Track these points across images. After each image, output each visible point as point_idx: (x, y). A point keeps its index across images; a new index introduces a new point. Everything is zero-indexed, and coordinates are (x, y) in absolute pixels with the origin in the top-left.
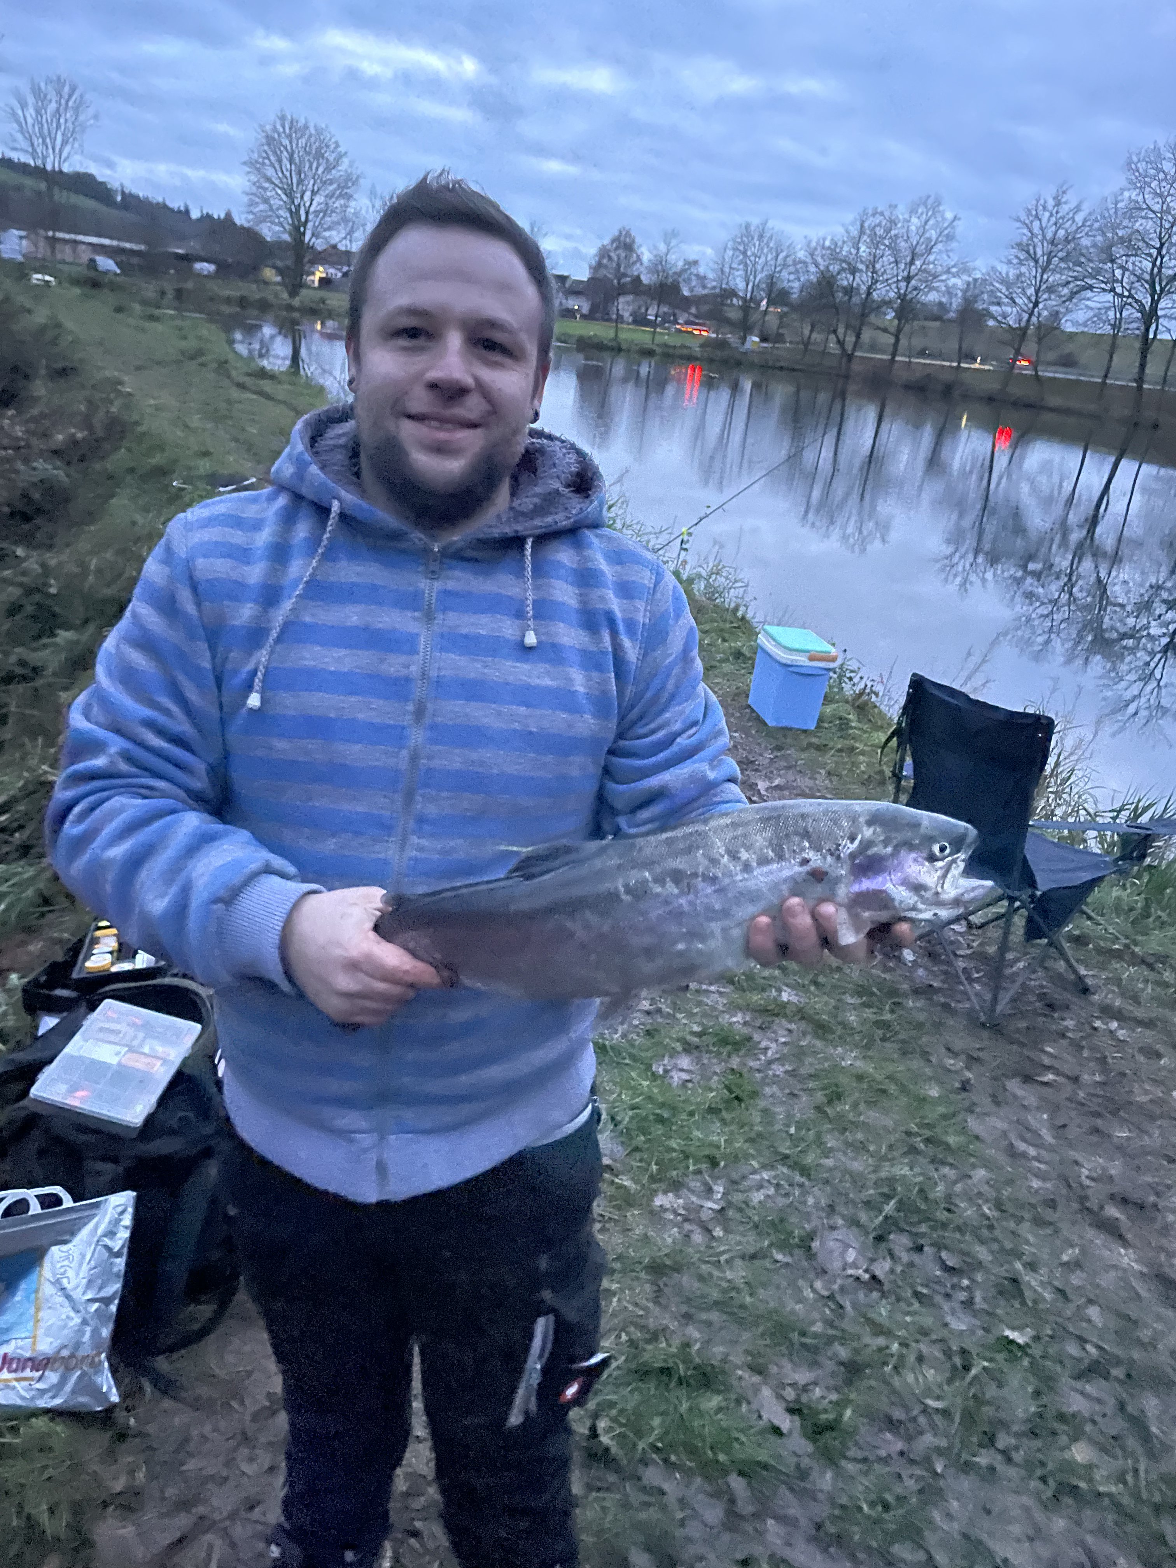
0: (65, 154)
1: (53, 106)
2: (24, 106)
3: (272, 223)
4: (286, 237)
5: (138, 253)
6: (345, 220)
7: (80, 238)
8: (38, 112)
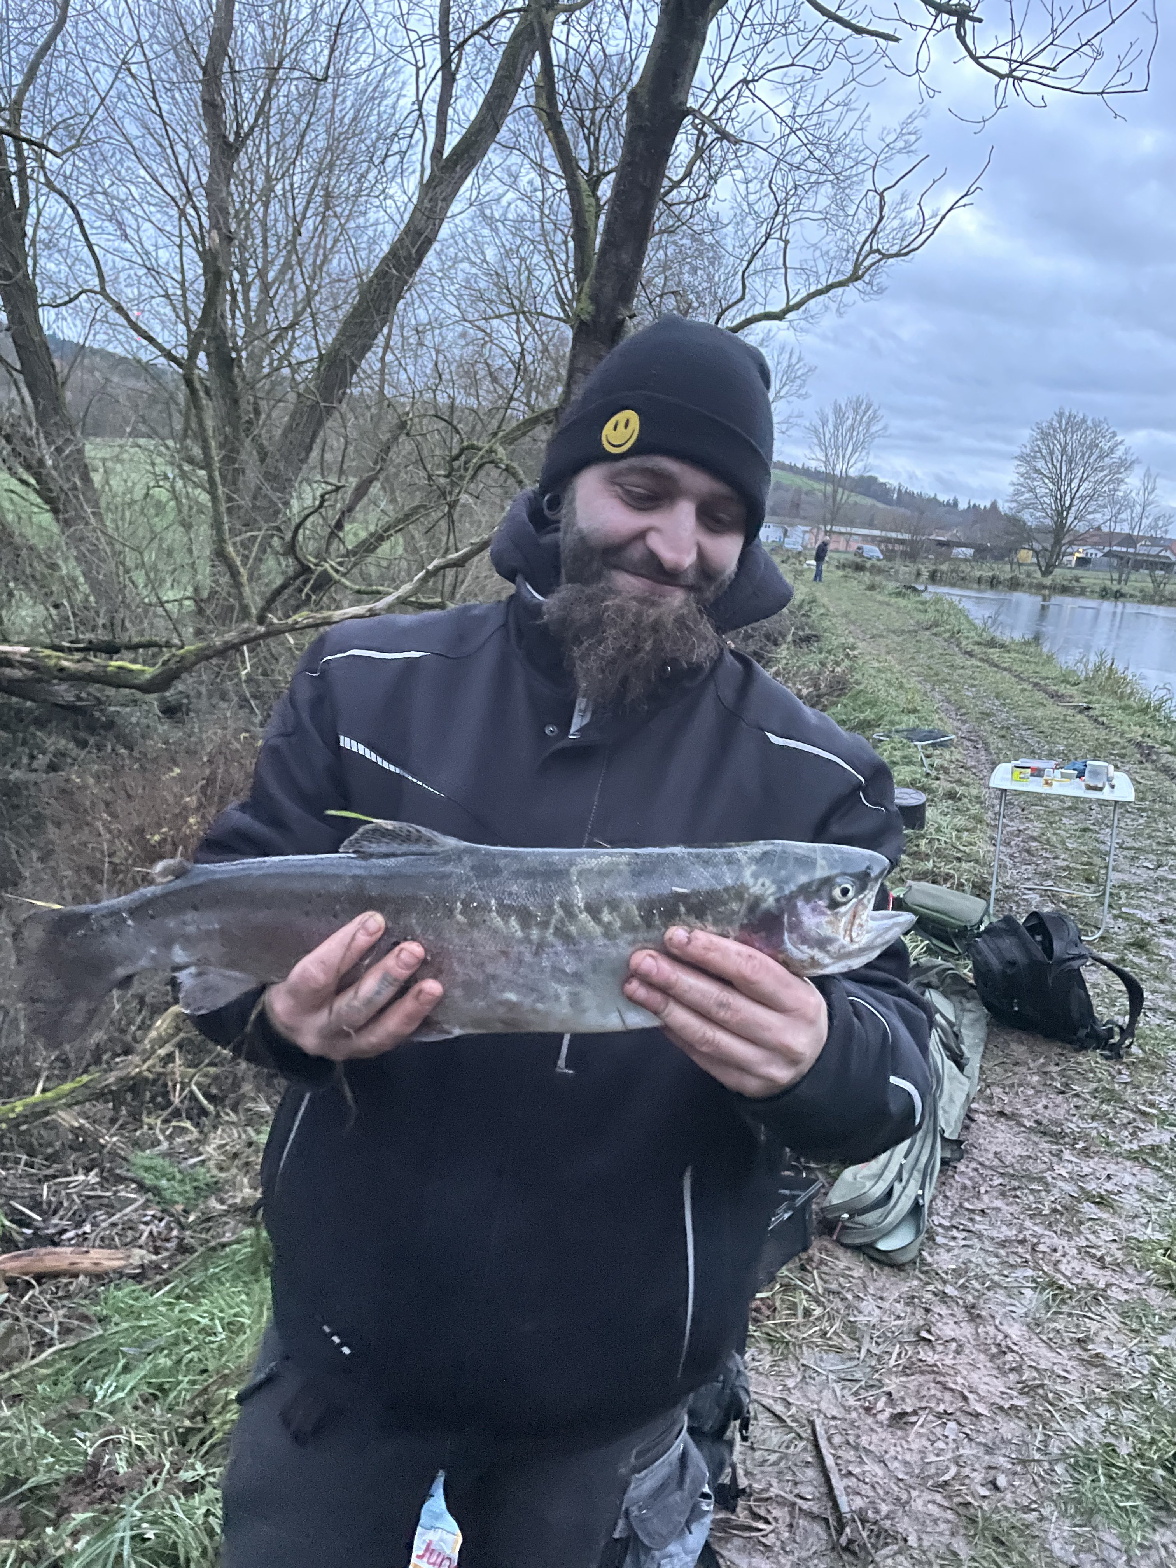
0: (852, 461)
1: (850, 422)
2: (824, 424)
3: (1035, 509)
4: (1048, 521)
5: (902, 542)
6: (1114, 503)
7: (854, 530)
8: (836, 427)
